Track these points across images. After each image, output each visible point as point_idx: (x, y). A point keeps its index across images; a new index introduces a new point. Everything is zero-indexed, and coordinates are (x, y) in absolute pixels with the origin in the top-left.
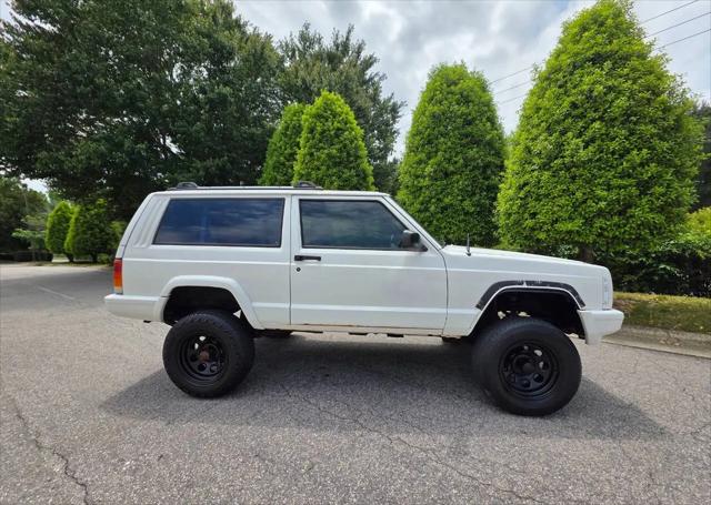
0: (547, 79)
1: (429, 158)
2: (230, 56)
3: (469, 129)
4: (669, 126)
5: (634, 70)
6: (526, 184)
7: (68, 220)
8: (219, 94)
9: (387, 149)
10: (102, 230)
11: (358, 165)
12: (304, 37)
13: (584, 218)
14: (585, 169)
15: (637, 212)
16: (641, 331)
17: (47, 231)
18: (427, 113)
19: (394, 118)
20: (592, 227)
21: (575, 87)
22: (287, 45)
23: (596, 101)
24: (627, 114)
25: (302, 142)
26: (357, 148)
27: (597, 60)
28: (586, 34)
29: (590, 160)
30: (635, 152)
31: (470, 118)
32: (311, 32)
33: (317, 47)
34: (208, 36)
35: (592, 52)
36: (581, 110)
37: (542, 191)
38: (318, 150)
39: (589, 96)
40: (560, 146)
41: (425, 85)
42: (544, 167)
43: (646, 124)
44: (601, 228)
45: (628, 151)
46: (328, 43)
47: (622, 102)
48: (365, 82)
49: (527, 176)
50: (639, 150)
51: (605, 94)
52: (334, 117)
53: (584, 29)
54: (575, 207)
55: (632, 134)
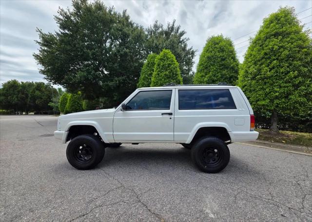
0: (255, 43)
1: (206, 75)
2: (128, 37)
3: (223, 62)
4: (308, 61)
5: (292, 39)
6: (245, 86)
7: (66, 99)
8: (124, 52)
9: (189, 70)
10: (78, 103)
11: (177, 78)
12: (155, 26)
13: (270, 99)
14: (270, 79)
15: (292, 97)
16: (295, 147)
17: (59, 104)
18: (206, 57)
19: (192, 57)
20: (273, 103)
21: (266, 46)
22: (149, 30)
23: (275, 52)
24: (288, 57)
25: (155, 70)
26: (176, 71)
27: (276, 35)
28: (272, 24)
29: (272, 76)
30: (291, 73)
31: (223, 58)
32: (158, 24)
33: (161, 29)
34: (121, 30)
35: (274, 32)
36: (269, 56)
37: (252, 89)
38: (161, 72)
39: (272, 50)
40: (259, 70)
41: (205, 44)
42: (253, 78)
43: (297, 61)
44: (277, 104)
45: (289, 72)
46: (165, 28)
47: (286, 52)
48: (181, 42)
49: (246, 82)
50: (294, 71)
51: (279, 49)
52: (168, 59)
53: (272, 22)
54: (266, 95)
55: (291, 65)
